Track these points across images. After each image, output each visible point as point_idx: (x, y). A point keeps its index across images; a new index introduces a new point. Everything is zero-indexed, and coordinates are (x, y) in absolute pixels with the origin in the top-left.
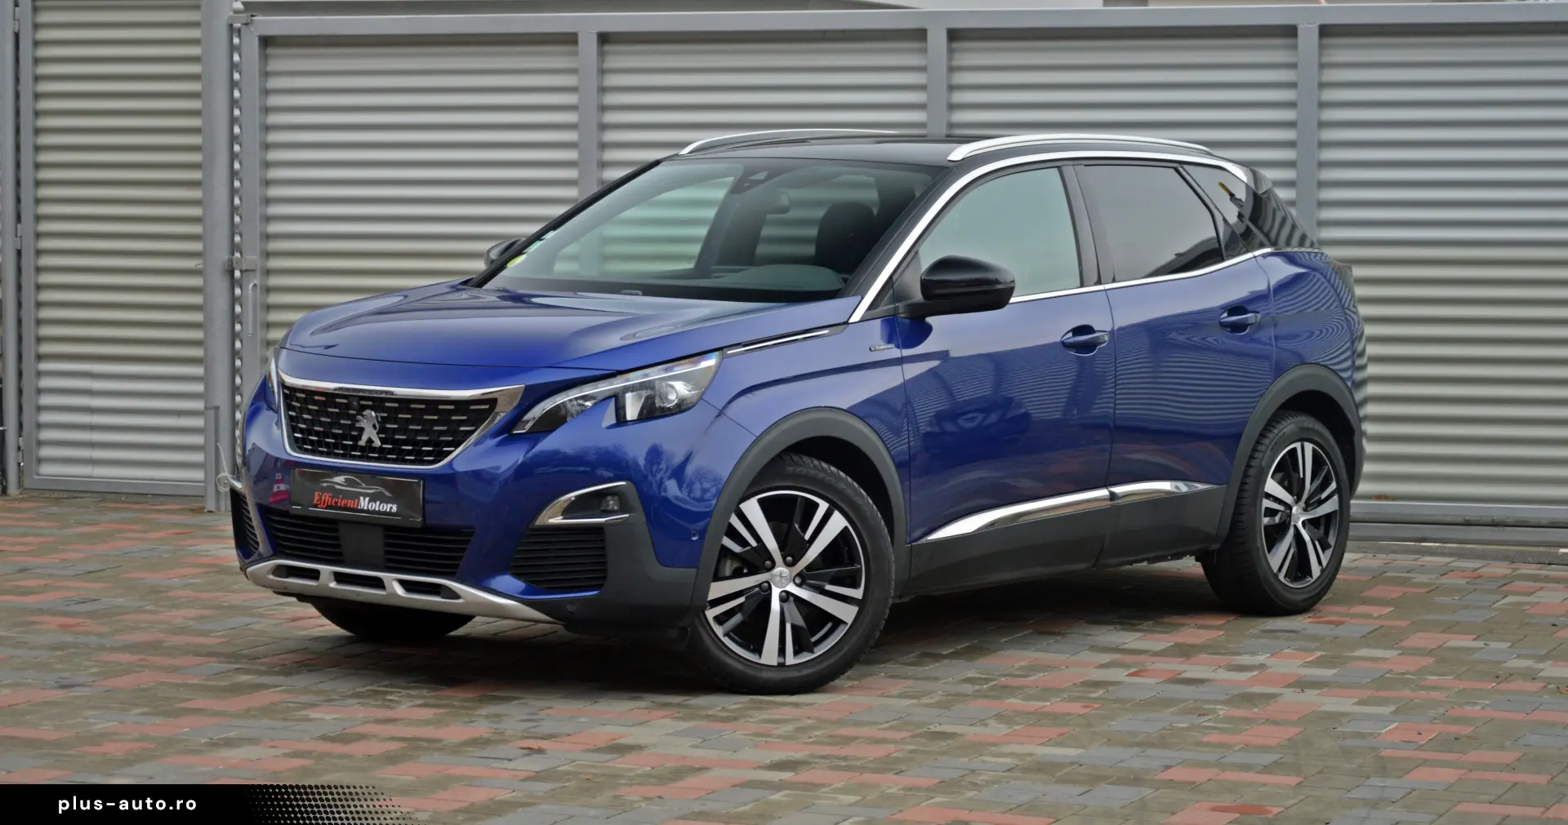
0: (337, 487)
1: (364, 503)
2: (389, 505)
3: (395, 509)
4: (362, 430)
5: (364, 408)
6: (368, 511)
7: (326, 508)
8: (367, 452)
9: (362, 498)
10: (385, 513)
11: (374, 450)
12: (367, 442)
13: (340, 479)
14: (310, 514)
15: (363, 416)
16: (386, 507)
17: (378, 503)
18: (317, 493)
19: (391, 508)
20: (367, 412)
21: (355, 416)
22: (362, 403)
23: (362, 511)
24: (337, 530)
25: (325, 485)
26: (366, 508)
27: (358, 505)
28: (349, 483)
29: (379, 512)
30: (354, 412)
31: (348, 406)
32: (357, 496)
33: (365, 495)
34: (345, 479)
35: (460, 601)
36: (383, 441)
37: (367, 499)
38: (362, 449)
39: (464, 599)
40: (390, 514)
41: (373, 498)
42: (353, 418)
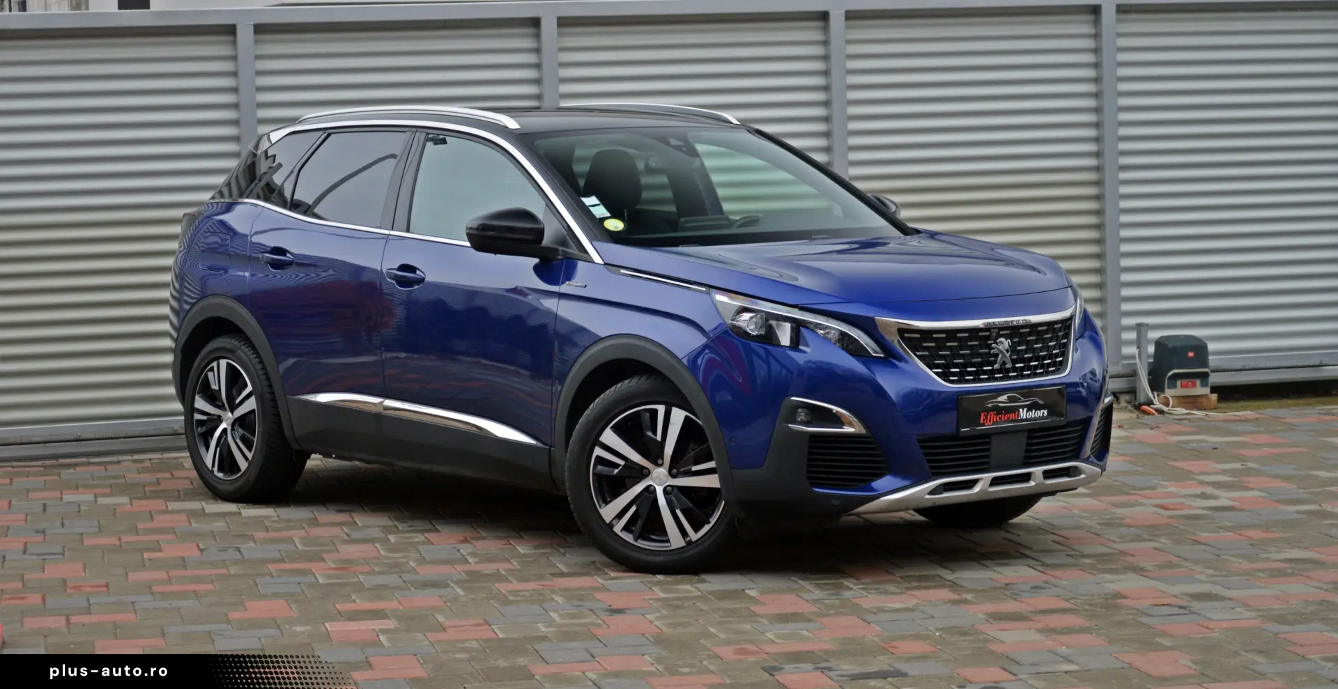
0: (1001, 405)
1: (1023, 414)
2: (1042, 411)
3: (1046, 412)
4: (996, 356)
5: (999, 336)
6: (1027, 420)
7: (992, 425)
8: (1005, 373)
9: (1021, 410)
10: (1040, 418)
11: (1008, 371)
12: (1001, 365)
13: (1003, 398)
14: (977, 433)
15: (996, 343)
16: (1040, 413)
17: (1034, 411)
18: (982, 414)
19: (1043, 413)
20: (1002, 339)
21: (991, 344)
22: (1001, 333)
23: (1022, 420)
24: (988, 443)
25: (990, 405)
26: (1025, 417)
27: (1018, 416)
28: (1011, 400)
29: (1035, 419)
30: (992, 342)
31: (988, 338)
32: (1015, 410)
33: (1023, 407)
34: (1008, 397)
35: (1083, 476)
36: (1014, 362)
37: (1025, 409)
38: (999, 371)
39: (1085, 473)
40: (1043, 418)
41: (1030, 408)
42: (989, 347)
